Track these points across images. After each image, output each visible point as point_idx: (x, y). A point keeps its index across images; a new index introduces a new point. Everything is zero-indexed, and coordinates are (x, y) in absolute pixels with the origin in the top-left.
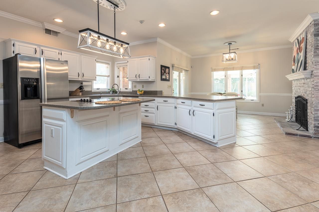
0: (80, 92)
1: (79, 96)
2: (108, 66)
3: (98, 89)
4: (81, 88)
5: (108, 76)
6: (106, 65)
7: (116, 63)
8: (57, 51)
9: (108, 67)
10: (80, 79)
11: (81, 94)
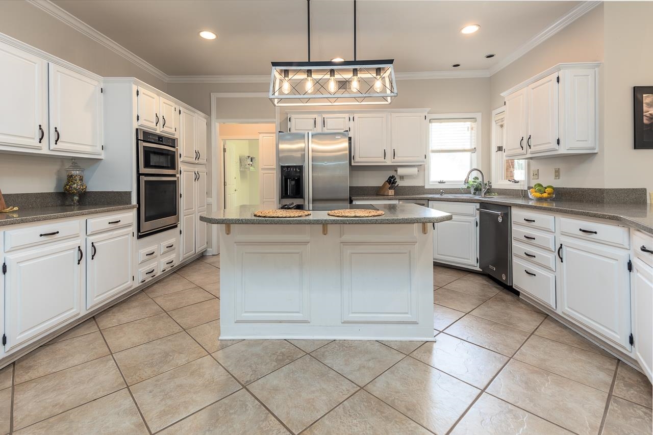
0: (390, 188)
1: (388, 197)
2: (474, 125)
3: (440, 182)
4: (391, 181)
5: (474, 150)
6: (468, 124)
7: (494, 112)
8: (347, 116)
9: (472, 129)
10: (389, 162)
11: (391, 192)
